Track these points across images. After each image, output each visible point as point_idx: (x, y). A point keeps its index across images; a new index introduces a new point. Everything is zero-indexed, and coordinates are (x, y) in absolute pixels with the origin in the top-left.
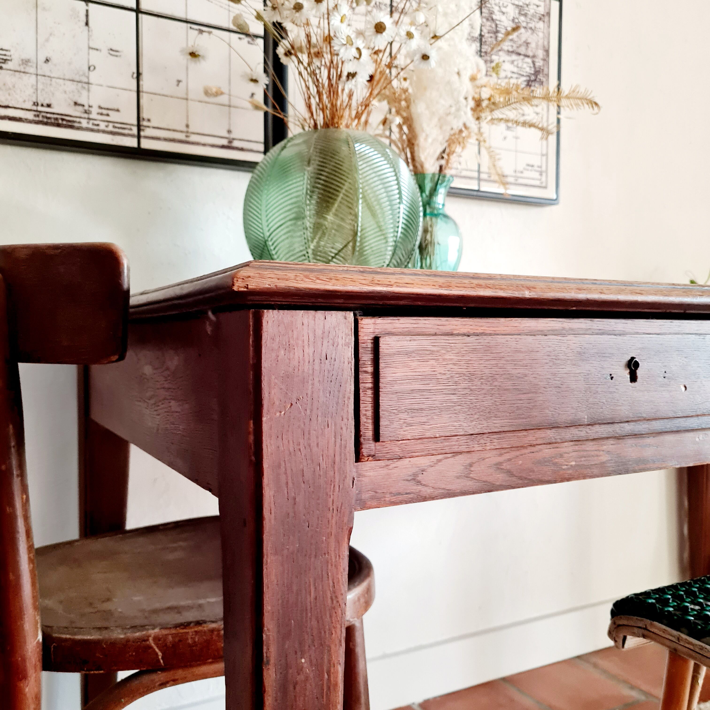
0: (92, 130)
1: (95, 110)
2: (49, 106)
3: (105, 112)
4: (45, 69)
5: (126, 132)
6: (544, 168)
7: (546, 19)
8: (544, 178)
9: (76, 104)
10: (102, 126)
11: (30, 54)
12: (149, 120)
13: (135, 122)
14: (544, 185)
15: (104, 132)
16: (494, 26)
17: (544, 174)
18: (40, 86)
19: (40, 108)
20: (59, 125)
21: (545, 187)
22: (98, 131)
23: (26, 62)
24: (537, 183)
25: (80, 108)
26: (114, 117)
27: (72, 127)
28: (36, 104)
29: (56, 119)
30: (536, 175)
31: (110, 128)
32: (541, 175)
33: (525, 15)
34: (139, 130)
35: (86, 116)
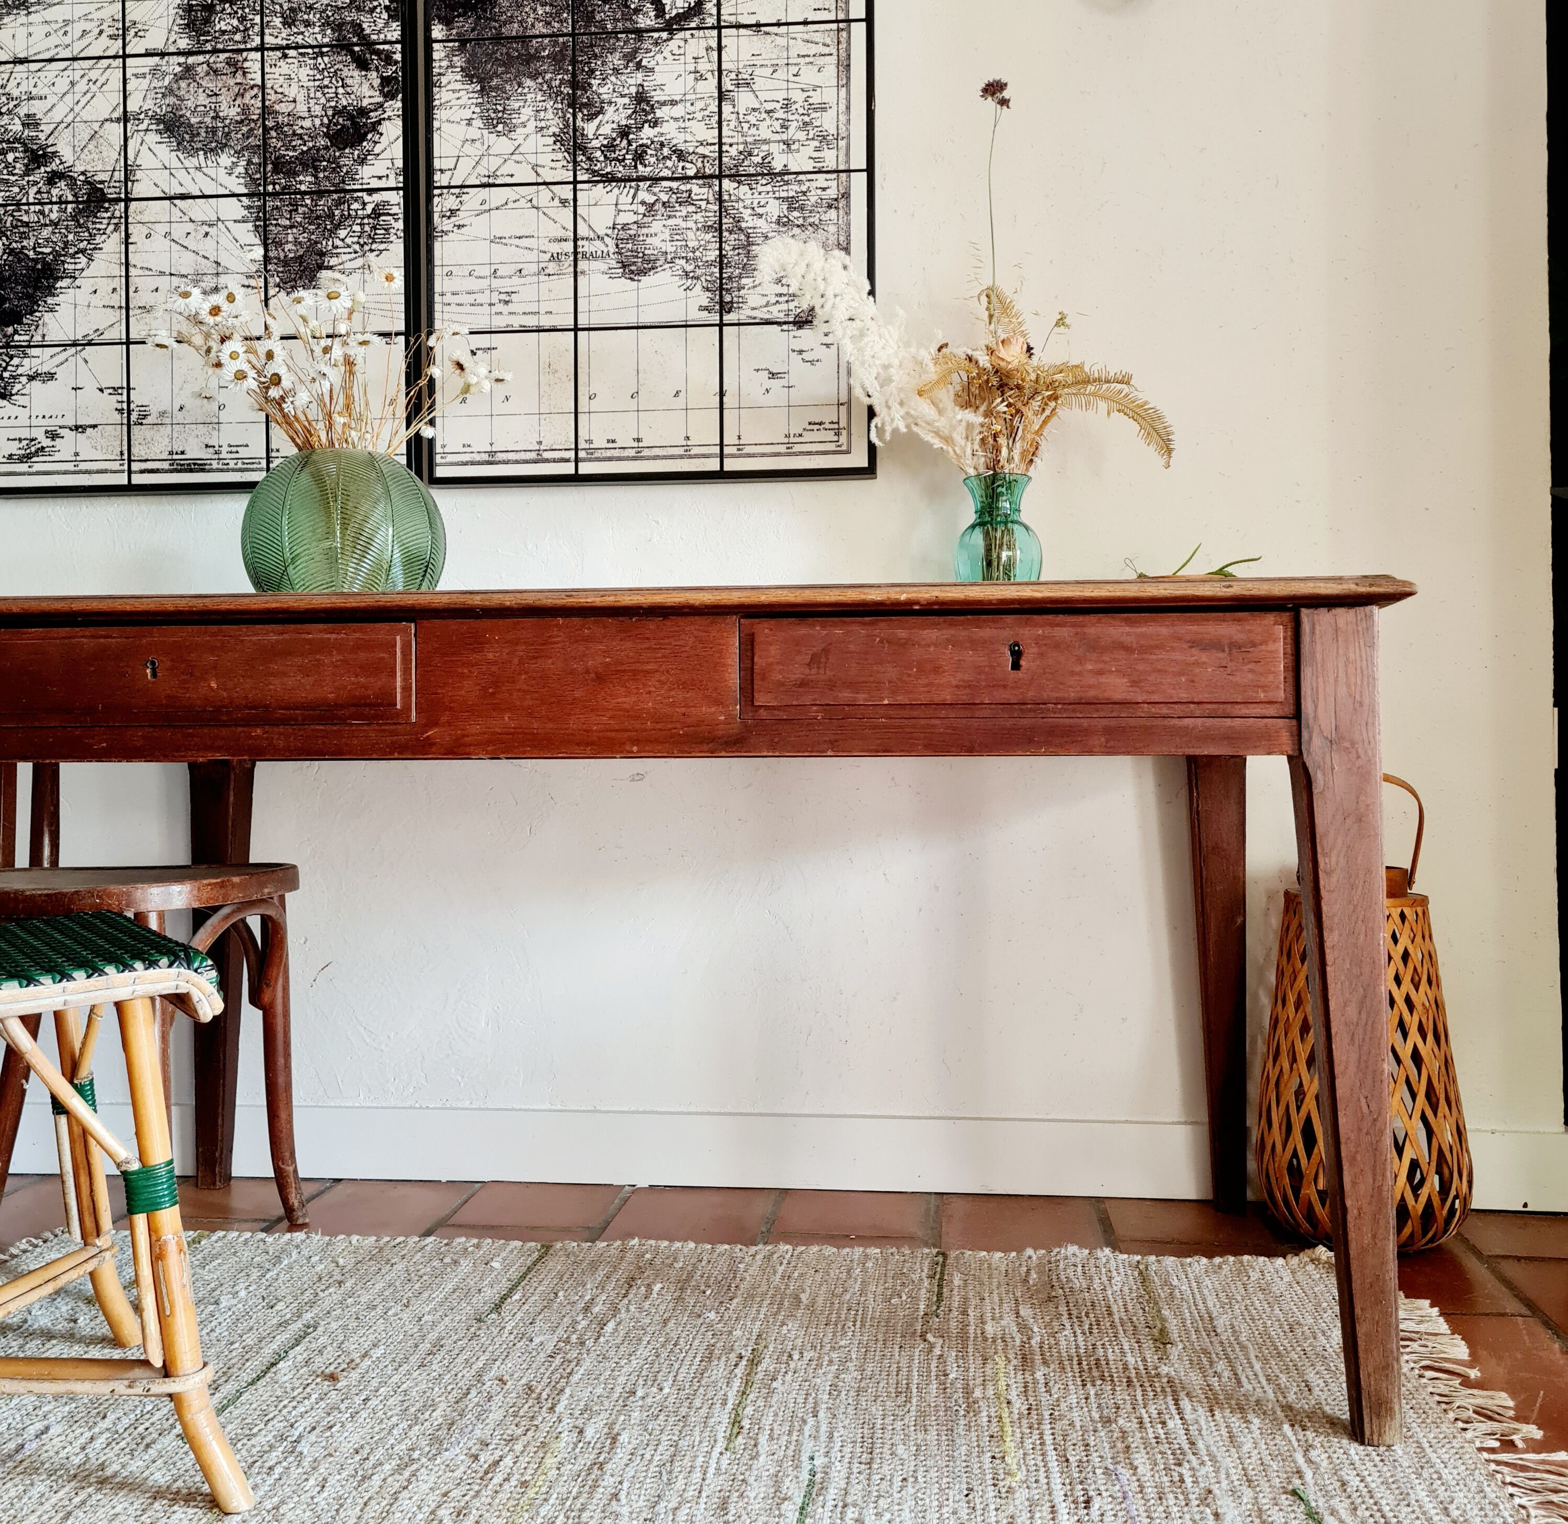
0: (222, 470)
1: (225, 449)
2: (183, 453)
3: (234, 449)
4: (179, 417)
5: (254, 466)
6: (843, 423)
7: (842, 203)
8: (843, 439)
9: (207, 446)
10: (232, 464)
11: (165, 405)
12: (278, 450)
13: (264, 455)
14: (844, 448)
15: (233, 470)
16: (742, 237)
17: (844, 432)
18: (175, 435)
19: (175, 457)
20: (191, 471)
21: (848, 452)
22: (228, 470)
23: (162, 414)
24: (832, 447)
25: (211, 450)
26: (243, 453)
27: (203, 470)
28: (171, 453)
29: (189, 465)
30: (831, 436)
31: (240, 465)
32: (838, 434)
33: (802, 208)
34: (268, 463)
35: (216, 456)
